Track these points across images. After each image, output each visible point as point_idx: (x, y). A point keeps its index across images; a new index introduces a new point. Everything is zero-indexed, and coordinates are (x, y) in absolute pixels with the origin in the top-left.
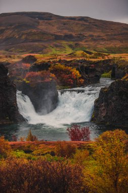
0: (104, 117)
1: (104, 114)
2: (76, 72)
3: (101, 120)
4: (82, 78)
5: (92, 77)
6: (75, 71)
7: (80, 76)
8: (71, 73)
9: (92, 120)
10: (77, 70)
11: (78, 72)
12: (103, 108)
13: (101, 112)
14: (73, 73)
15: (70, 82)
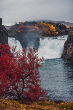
0: (71, 55)
1: (71, 52)
2: (53, 28)
3: (69, 57)
4: (57, 31)
5: (64, 32)
7: (56, 30)
8: (50, 27)
9: (62, 57)
12: (71, 47)
13: (69, 51)
14: (51, 28)
15: (49, 33)
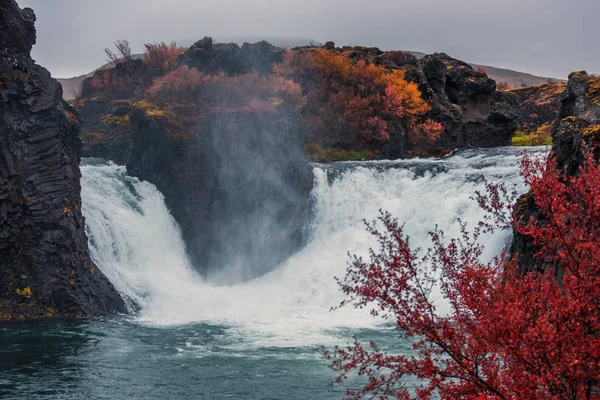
2: (403, 89)
6: (401, 81)
10: (408, 79)
11: (413, 87)
14: (389, 91)
15: (375, 129)
